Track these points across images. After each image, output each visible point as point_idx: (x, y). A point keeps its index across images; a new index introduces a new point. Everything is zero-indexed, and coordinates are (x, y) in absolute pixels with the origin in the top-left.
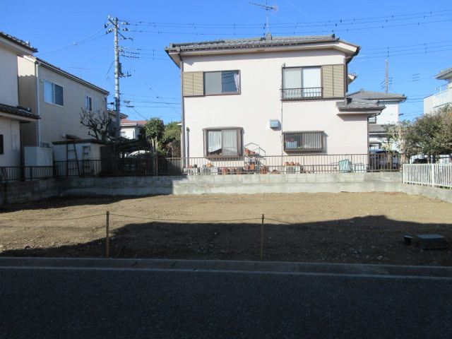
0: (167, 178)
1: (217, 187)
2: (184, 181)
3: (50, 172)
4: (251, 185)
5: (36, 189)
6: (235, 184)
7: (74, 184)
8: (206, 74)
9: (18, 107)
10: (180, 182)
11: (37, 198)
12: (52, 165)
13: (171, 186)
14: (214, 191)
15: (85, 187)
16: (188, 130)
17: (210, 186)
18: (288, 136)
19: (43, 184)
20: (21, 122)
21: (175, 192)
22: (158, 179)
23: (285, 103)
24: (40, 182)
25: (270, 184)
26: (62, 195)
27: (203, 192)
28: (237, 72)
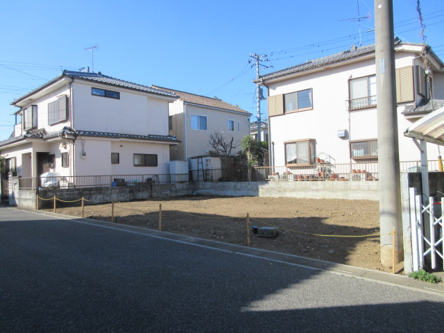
0: (255, 183)
1: (290, 191)
2: (266, 186)
3: (187, 178)
4: (317, 190)
5: (174, 189)
6: (304, 189)
7: (201, 186)
8: (286, 96)
9: (168, 136)
10: (264, 187)
11: (174, 195)
12: (187, 172)
13: (257, 190)
14: (288, 195)
15: (206, 189)
16: (273, 143)
17: (285, 190)
18: (354, 145)
19: (179, 186)
20: (170, 145)
21: (261, 195)
22: (249, 184)
23: (352, 113)
24: (177, 185)
25: (333, 190)
26: (194, 194)
27: (280, 196)
28: (310, 90)
